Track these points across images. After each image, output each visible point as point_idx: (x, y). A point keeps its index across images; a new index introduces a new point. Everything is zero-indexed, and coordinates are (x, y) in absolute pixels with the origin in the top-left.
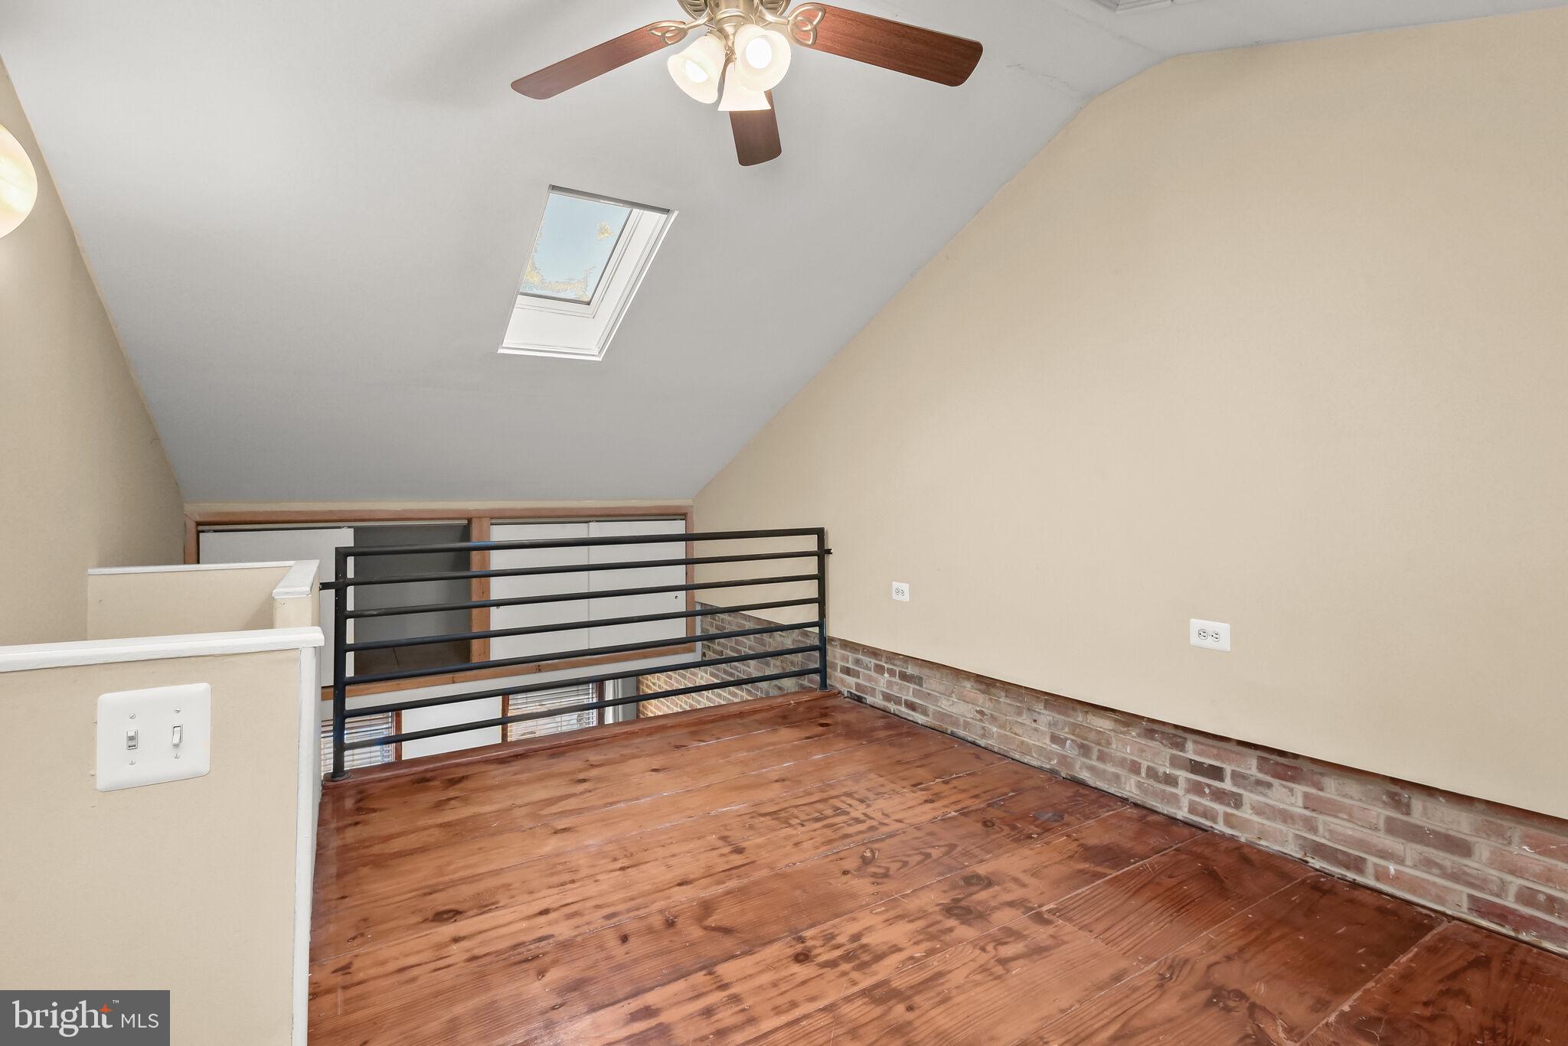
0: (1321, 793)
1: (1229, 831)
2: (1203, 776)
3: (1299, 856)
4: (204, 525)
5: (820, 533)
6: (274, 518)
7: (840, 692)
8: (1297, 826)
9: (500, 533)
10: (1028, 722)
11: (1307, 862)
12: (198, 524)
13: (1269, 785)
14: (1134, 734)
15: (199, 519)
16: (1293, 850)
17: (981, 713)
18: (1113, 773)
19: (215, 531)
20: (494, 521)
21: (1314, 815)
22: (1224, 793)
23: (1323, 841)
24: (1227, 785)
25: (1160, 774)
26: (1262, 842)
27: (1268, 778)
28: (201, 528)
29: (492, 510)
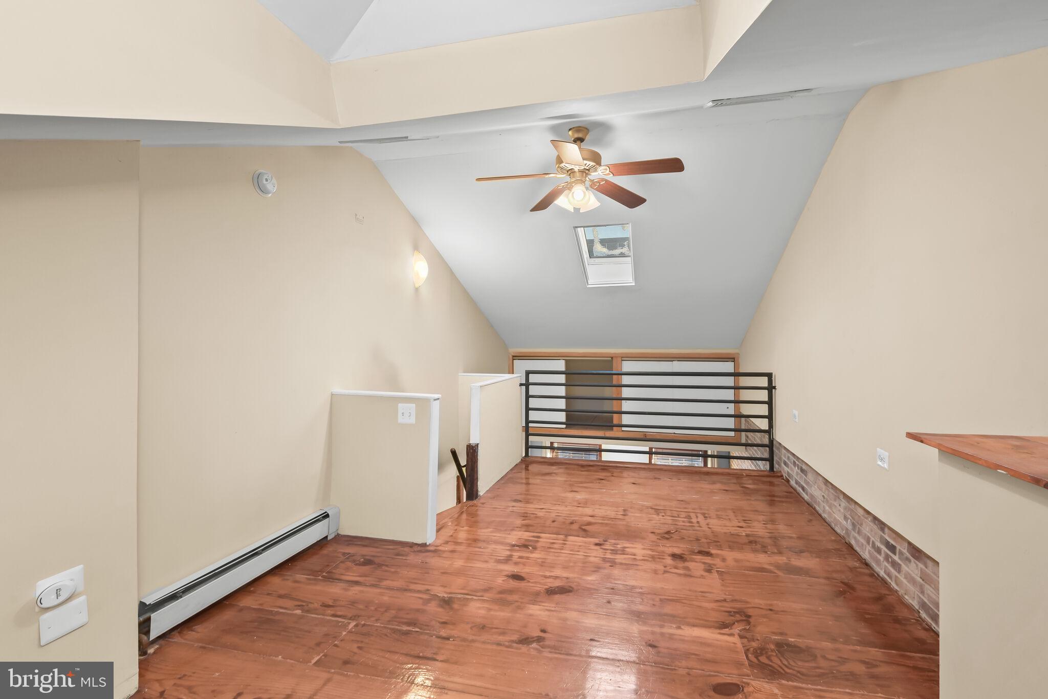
0: (926, 570)
1: (896, 587)
2: (890, 551)
3: (917, 608)
4: (515, 357)
5: (769, 376)
6: (532, 355)
7: (782, 476)
8: (917, 589)
9: (627, 366)
10: (838, 505)
11: (919, 612)
12: (513, 356)
13: (910, 561)
14: (870, 519)
15: (513, 355)
16: (915, 604)
17: (823, 496)
18: (862, 543)
19: (519, 359)
20: (623, 359)
21: (924, 584)
22: (895, 563)
23: (926, 601)
24: (896, 558)
25: (876, 546)
26: (906, 597)
27: (911, 558)
28: (514, 358)
29: (622, 353)
